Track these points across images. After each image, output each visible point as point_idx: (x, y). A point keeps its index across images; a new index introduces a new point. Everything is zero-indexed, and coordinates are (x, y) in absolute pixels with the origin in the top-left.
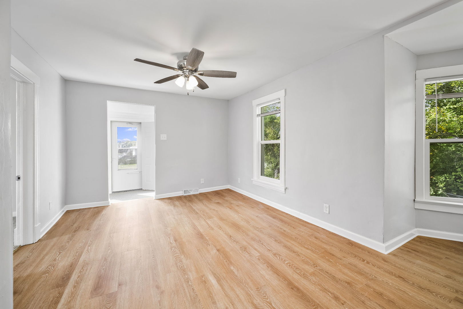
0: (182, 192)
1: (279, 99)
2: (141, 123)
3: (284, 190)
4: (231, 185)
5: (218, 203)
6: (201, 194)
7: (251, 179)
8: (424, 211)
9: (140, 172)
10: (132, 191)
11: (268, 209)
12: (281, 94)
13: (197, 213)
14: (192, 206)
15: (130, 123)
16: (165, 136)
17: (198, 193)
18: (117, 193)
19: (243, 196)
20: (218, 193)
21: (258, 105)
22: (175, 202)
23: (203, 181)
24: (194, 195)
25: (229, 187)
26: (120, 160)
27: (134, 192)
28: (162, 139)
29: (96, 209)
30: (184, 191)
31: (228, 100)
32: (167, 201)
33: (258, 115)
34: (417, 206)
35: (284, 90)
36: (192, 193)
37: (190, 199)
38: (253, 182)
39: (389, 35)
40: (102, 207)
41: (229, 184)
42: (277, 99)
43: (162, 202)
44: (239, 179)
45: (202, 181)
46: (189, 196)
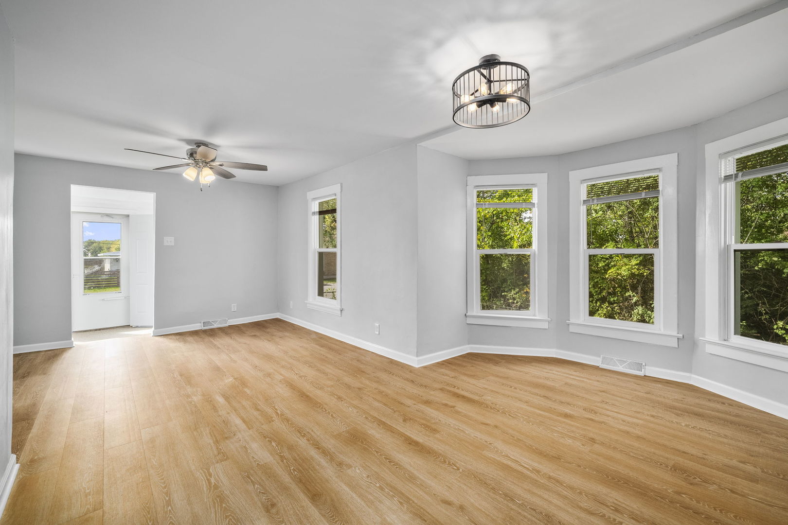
0: (200, 324)
1: (335, 195)
2: (128, 216)
3: (340, 312)
4: (281, 313)
5: (255, 335)
6: (230, 326)
7: (306, 301)
8: (473, 326)
9: (125, 297)
10: (111, 329)
11: (321, 340)
12: (336, 188)
13: (219, 348)
14: (213, 341)
15: (108, 215)
16: (172, 239)
17: (227, 325)
18: (82, 333)
19: (295, 326)
20: (260, 326)
21: (314, 199)
22: (187, 338)
23: (236, 308)
24: (220, 329)
25: (277, 315)
26: (87, 277)
27: (115, 330)
28: (166, 244)
29: (50, 352)
30: (204, 323)
31: (278, 187)
32: (173, 337)
33: (314, 213)
34: (469, 321)
35: (340, 184)
36: (215, 326)
37: (212, 334)
38: (308, 305)
39: (423, 144)
40: (61, 350)
41: (278, 312)
42: (333, 194)
43: (165, 339)
44: (291, 302)
45: (234, 307)
46: (212, 330)
